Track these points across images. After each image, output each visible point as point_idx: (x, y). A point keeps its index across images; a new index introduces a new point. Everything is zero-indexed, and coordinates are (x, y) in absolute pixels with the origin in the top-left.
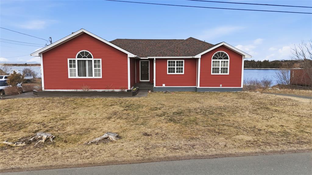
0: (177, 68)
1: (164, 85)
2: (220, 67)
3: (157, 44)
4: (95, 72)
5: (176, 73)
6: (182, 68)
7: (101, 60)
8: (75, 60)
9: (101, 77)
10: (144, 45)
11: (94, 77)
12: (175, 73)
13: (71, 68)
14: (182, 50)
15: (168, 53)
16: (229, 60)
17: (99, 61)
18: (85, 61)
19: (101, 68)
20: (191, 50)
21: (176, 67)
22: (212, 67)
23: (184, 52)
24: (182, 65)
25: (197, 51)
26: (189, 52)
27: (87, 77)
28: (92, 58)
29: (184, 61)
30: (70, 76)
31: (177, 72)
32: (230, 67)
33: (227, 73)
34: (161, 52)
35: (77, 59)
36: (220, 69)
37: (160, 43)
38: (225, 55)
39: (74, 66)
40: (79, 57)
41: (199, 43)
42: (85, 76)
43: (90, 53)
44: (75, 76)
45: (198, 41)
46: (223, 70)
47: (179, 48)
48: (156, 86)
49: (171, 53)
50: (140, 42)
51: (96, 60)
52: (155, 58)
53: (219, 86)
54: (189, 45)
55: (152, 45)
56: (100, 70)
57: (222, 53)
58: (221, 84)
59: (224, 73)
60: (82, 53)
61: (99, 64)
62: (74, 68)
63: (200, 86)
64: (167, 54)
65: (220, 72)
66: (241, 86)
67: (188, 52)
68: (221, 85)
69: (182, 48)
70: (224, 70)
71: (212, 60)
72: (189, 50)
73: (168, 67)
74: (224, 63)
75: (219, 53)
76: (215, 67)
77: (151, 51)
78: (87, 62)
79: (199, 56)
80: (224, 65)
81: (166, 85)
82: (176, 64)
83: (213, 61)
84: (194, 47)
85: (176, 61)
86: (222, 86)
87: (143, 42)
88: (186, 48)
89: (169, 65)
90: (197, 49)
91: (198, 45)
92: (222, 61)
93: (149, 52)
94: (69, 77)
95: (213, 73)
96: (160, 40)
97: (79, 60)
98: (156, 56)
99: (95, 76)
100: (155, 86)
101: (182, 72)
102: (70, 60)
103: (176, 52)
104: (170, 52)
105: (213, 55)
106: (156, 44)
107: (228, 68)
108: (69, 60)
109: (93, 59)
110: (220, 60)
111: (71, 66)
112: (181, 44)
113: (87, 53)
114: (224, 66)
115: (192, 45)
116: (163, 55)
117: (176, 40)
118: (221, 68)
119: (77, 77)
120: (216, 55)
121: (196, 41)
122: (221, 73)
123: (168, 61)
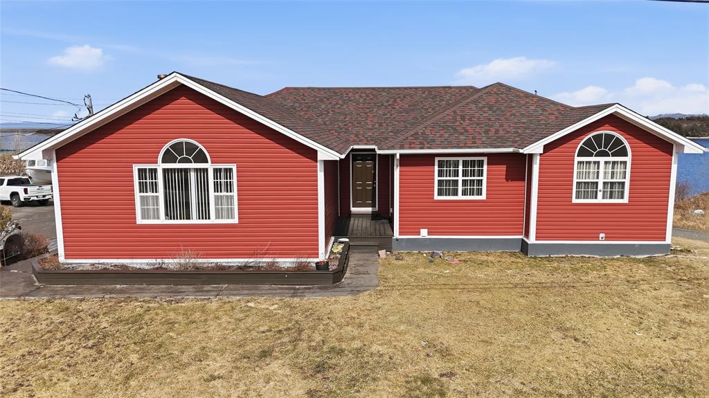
0: (465, 182)
1: (424, 233)
2: (601, 181)
3: (398, 100)
4: (216, 204)
5: (460, 197)
6: (480, 182)
7: (234, 167)
8: (155, 170)
9: (235, 221)
10: (361, 106)
11: (213, 220)
12: (457, 195)
13: (145, 194)
14: (478, 124)
15: (438, 135)
16: (628, 159)
17: (231, 170)
18: (186, 171)
19: (235, 193)
20: (506, 126)
21: (460, 178)
22: (575, 180)
23: (487, 132)
24: (480, 174)
25: (526, 128)
26: (501, 133)
27: (194, 221)
28: (207, 162)
29: (485, 159)
30: (143, 217)
31: (464, 193)
32: (631, 181)
33: (622, 198)
34: (416, 134)
35: (160, 166)
36: (600, 187)
37: (404, 97)
38: (619, 142)
39: (154, 188)
40: (168, 158)
41: (527, 100)
42: (188, 218)
43: (201, 146)
44: (158, 218)
45: (522, 95)
46: (609, 190)
47: (470, 120)
48: (401, 233)
49: (446, 135)
50: (350, 95)
51: (220, 169)
52: (398, 152)
53: (597, 238)
54: (498, 109)
55: (382, 105)
56: (232, 197)
57: (609, 137)
58: (602, 230)
59: (611, 197)
60: (178, 147)
61: (229, 180)
62: (155, 194)
63: (537, 238)
64: (434, 141)
65: (600, 195)
66: (664, 239)
67: (497, 131)
68: (602, 235)
69: (479, 118)
70: (614, 188)
71: (577, 159)
72: (502, 126)
73: (437, 178)
74: (613, 168)
75: (598, 138)
76: (584, 180)
77: (381, 125)
78: (193, 175)
79: (536, 148)
80: (613, 173)
81: (429, 233)
82: (461, 168)
83: (580, 163)
84: (514, 115)
85: (461, 160)
86: (607, 238)
87: (357, 96)
88: (490, 119)
89: (440, 174)
90: (524, 123)
91: (524, 108)
92: (606, 163)
93: (377, 126)
94: (140, 221)
95: (577, 197)
96: (406, 88)
97: (168, 169)
98: (402, 147)
99: (217, 217)
100: (396, 235)
101: (479, 192)
102: (139, 170)
103: (462, 134)
104: (442, 132)
105: (581, 144)
106: (395, 101)
107: (627, 181)
108: (136, 168)
109: (210, 166)
110: (602, 160)
111: (143, 188)
112: (473, 106)
113: (191, 148)
114: (612, 178)
115: (506, 107)
116: (421, 143)
117: (450, 88)
118: (604, 183)
119: (163, 220)
120: (588, 143)
121: (518, 96)
122: (603, 198)
123: (437, 159)
